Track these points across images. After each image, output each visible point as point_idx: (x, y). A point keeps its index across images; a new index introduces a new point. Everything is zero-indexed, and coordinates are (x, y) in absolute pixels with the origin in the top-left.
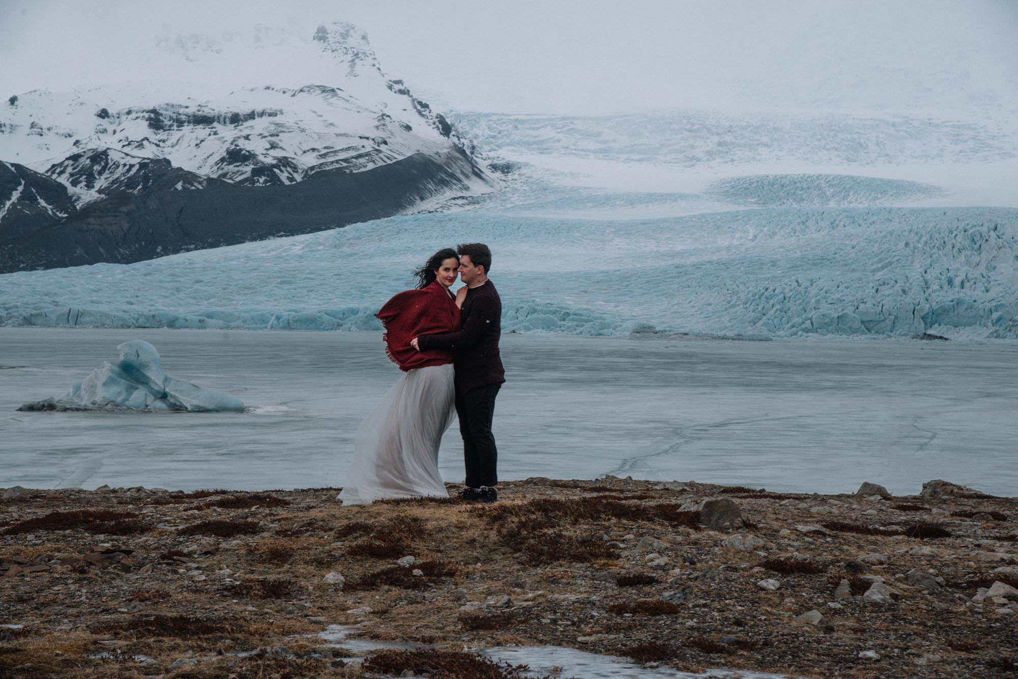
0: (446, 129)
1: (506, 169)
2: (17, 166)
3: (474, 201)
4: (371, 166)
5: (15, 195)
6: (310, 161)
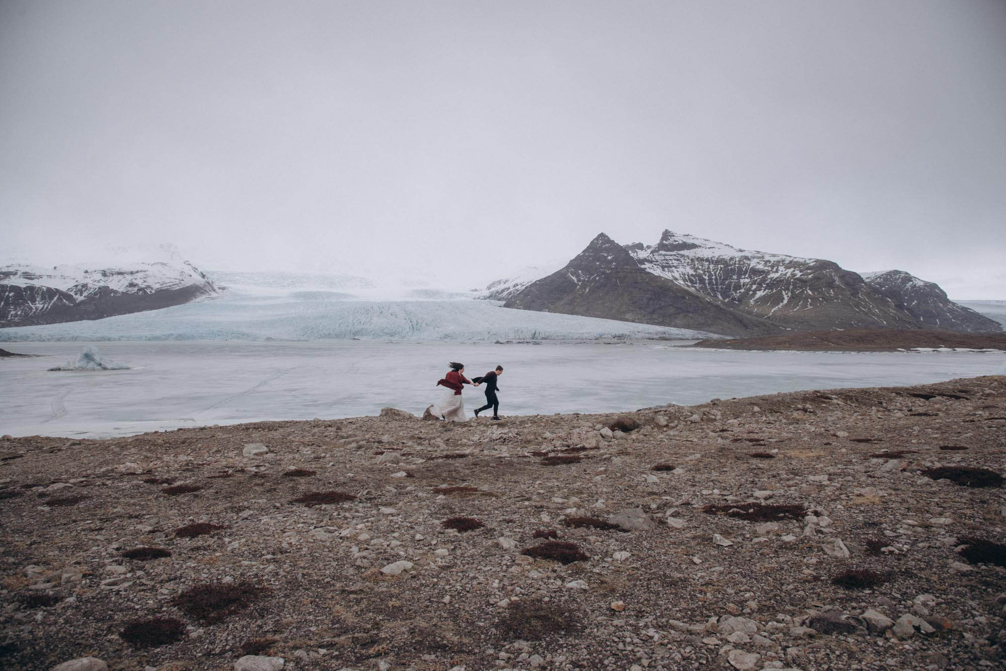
0: (204, 276)
1: (223, 289)
2: (56, 289)
3: (213, 299)
4: (178, 288)
5: (55, 299)
6: (158, 286)
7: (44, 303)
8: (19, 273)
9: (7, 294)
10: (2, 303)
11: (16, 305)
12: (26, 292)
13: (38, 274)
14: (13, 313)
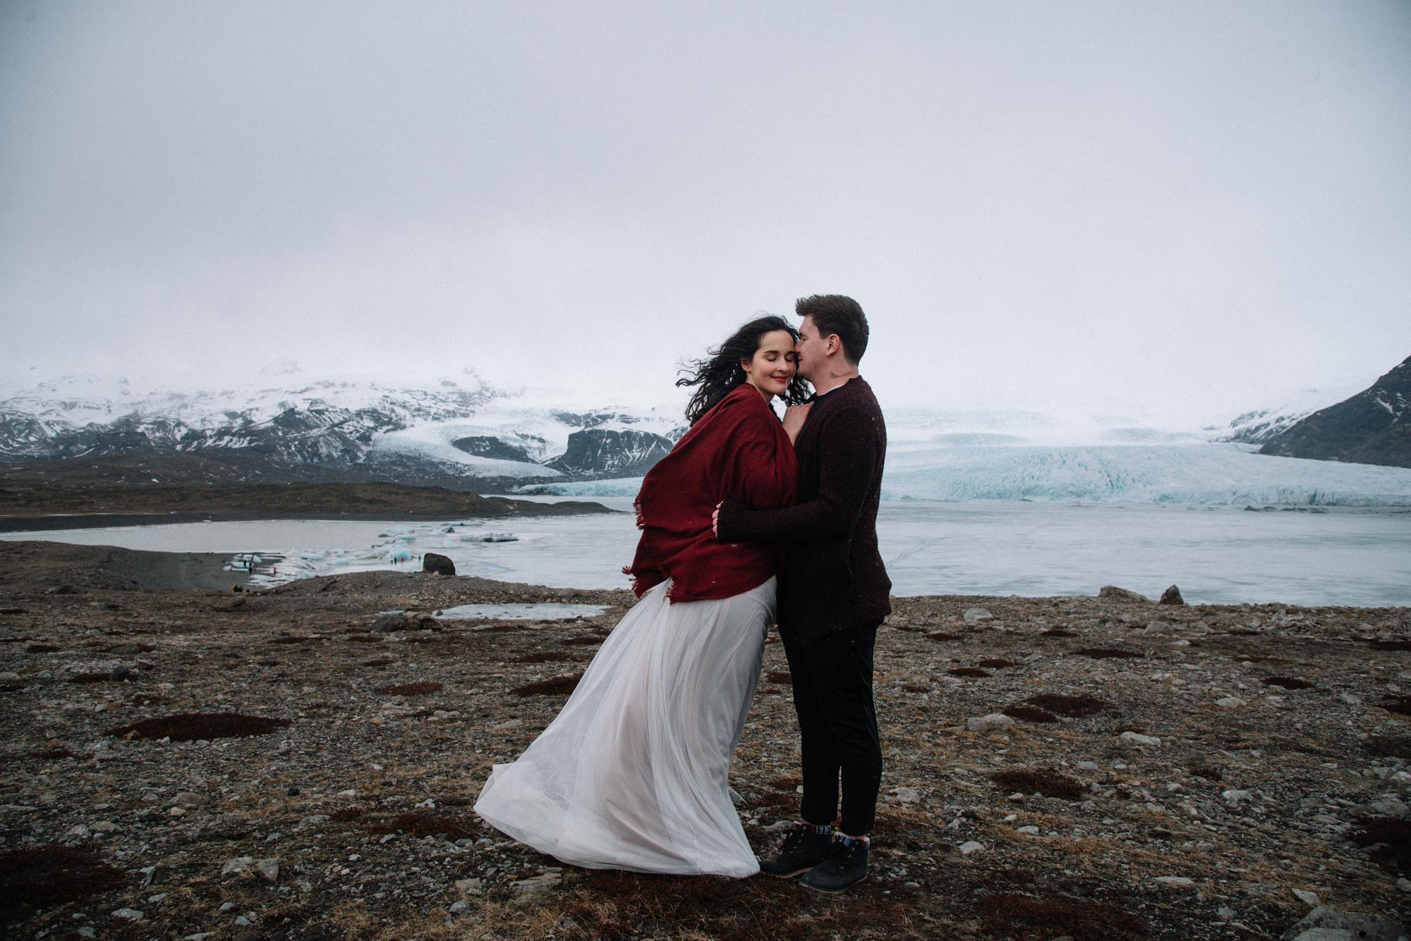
7: (641, 451)
8: (617, 416)
9: (604, 440)
10: (600, 451)
11: (614, 453)
12: (623, 438)
13: (635, 417)
14: (610, 462)
